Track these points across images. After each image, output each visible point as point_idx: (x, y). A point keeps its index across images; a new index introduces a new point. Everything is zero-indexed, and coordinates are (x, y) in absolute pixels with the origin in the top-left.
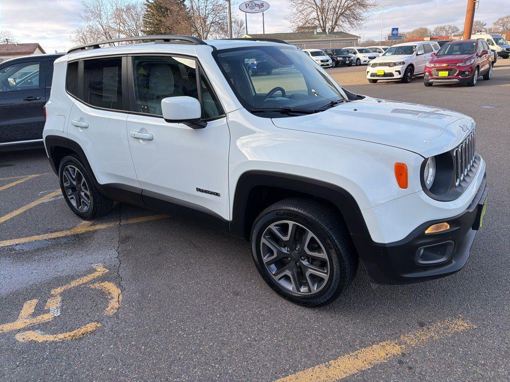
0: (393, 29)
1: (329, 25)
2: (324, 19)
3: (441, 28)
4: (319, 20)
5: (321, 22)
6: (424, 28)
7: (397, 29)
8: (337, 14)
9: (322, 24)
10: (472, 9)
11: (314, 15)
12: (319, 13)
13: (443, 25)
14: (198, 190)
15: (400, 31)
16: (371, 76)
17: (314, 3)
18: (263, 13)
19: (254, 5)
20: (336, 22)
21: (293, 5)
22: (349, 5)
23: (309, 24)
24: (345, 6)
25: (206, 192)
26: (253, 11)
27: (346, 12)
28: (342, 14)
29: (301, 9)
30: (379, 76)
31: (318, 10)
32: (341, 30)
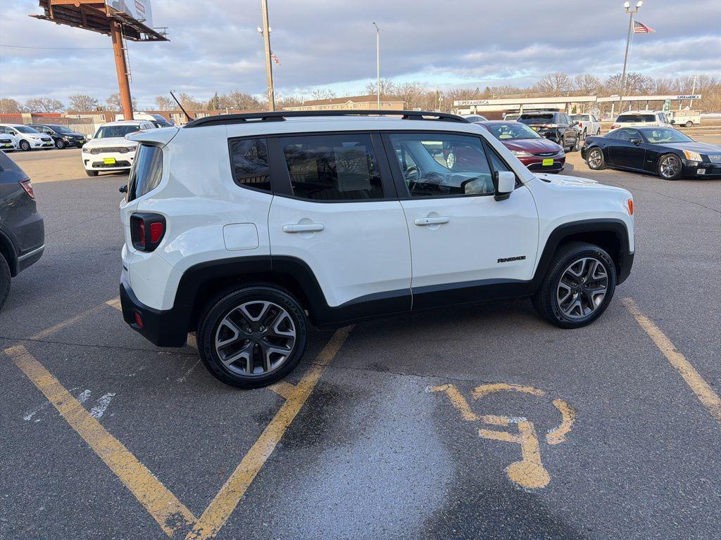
3: (36, 102)
6: (9, 99)
10: (125, 82)
13: (37, 97)
14: (501, 260)
16: (93, 166)
25: (509, 259)
30: (107, 165)
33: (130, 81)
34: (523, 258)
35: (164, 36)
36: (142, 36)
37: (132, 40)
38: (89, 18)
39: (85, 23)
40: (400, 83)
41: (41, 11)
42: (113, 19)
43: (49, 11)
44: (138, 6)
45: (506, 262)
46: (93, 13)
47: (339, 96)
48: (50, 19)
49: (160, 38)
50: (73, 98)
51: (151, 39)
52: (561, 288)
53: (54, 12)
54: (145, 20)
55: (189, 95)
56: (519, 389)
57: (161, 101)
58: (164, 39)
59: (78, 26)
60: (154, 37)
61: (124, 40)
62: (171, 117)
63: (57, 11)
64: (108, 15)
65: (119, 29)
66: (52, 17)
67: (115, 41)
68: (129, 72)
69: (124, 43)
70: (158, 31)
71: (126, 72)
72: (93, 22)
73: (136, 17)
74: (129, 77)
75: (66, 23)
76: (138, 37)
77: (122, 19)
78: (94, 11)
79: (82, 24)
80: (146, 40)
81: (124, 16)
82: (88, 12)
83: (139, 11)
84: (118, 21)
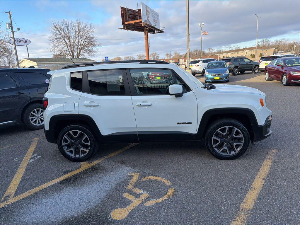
0: (105, 57)
1: (75, 54)
2: (72, 51)
3: (127, 58)
4: (69, 51)
5: (71, 53)
6: (119, 57)
7: (107, 57)
8: (80, 48)
9: (71, 54)
10: (147, 49)
11: (66, 48)
12: (69, 48)
13: (127, 56)
14: (178, 123)
15: (109, 59)
17: (65, 42)
18: (27, 46)
19: (19, 41)
20: (80, 52)
21: (52, 43)
22: (86, 44)
23: (63, 53)
24: (84, 44)
25: (183, 123)
26: (19, 44)
27: (84, 48)
28: (82, 48)
29: (56, 45)
31: (68, 46)
32: (83, 57)
33: (149, 49)
34: (190, 123)
35: (163, 31)
36: (156, 31)
37: (152, 33)
38: (137, 27)
39: (136, 29)
40: (273, 40)
41: (122, 27)
42: (145, 27)
43: (124, 26)
44: (154, 20)
45: (182, 124)
46: (138, 25)
47: (242, 48)
48: (125, 29)
49: (162, 32)
50: (138, 56)
51: (158, 32)
52: (214, 139)
53: (126, 27)
54: (155, 26)
55: (178, 52)
56: (163, 180)
57: (167, 55)
58: (163, 32)
59: (134, 30)
60: (160, 32)
61: (148, 33)
62: (169, 61)
63: (127, 26)
64: (143, 25)
65: (147, 30)
66: (125, 28)
67: (145, 35)
68: (149, 46)
69: (148, 35)
70: (160, 29)
71: (148, 45)
72: (138, 28)
73: (153, 25)
74: (149, 47)
75: (130, 30)
76: (154, 32)
77: (148, 26)
78: (139, 24)
79: (135, 30)
80: (157, 33)
81: (148, 25)
82: (137, 25)
83: (155, 23)
84: (147, 27)
